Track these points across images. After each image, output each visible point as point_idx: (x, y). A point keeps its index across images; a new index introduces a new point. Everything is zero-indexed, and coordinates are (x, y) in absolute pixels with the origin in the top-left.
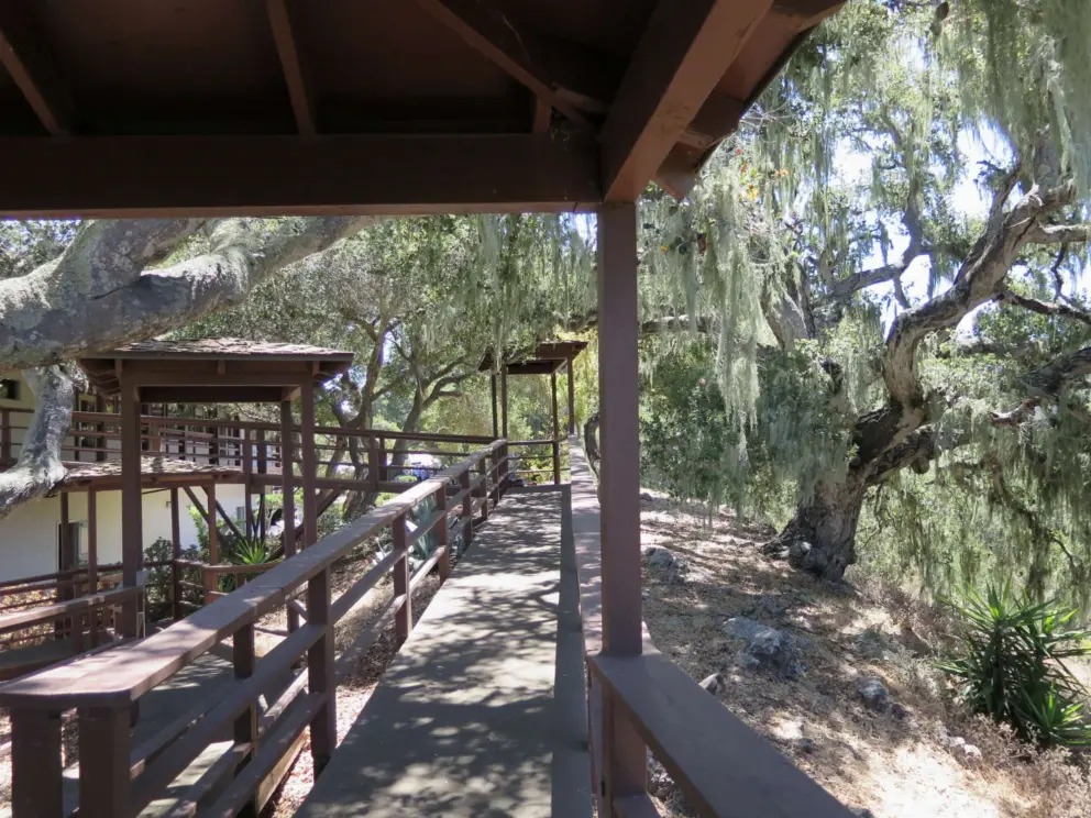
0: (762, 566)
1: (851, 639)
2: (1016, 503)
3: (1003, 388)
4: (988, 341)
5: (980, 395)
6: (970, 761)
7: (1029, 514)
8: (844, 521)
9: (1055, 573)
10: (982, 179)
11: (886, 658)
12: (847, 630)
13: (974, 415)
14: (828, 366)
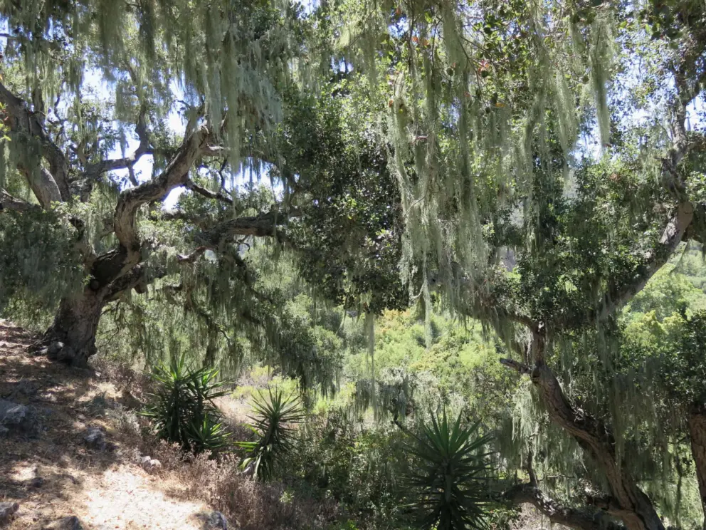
0: (26, 361)
1: (84, 404)
2: (200, 309)
3: (186, 240)
4: (183, 212)
5: (173, 243)
6: (153, 469)
7: (207, 316)
8: (88, 326)
9: (221, 350)
10: (182, 112)
11: (107, 414)
12: (82, 399)
13: (168, 257)
14: (73, 221)
